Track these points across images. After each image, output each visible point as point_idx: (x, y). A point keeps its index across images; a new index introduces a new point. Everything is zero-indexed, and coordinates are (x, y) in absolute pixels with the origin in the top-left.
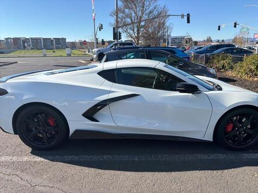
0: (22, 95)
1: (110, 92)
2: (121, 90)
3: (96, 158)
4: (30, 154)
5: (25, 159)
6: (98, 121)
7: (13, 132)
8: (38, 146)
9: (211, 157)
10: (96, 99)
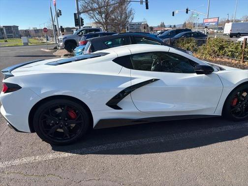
0: (40, 89)
1: (131, 79)
2: (141, 76)
3: (124, 145)
4: (53, 151)
5: (51, 156)
6: (121, 109)
7: (29, 131)
8: (60, 141)
9: (223, 130)
10: (120, 87)
